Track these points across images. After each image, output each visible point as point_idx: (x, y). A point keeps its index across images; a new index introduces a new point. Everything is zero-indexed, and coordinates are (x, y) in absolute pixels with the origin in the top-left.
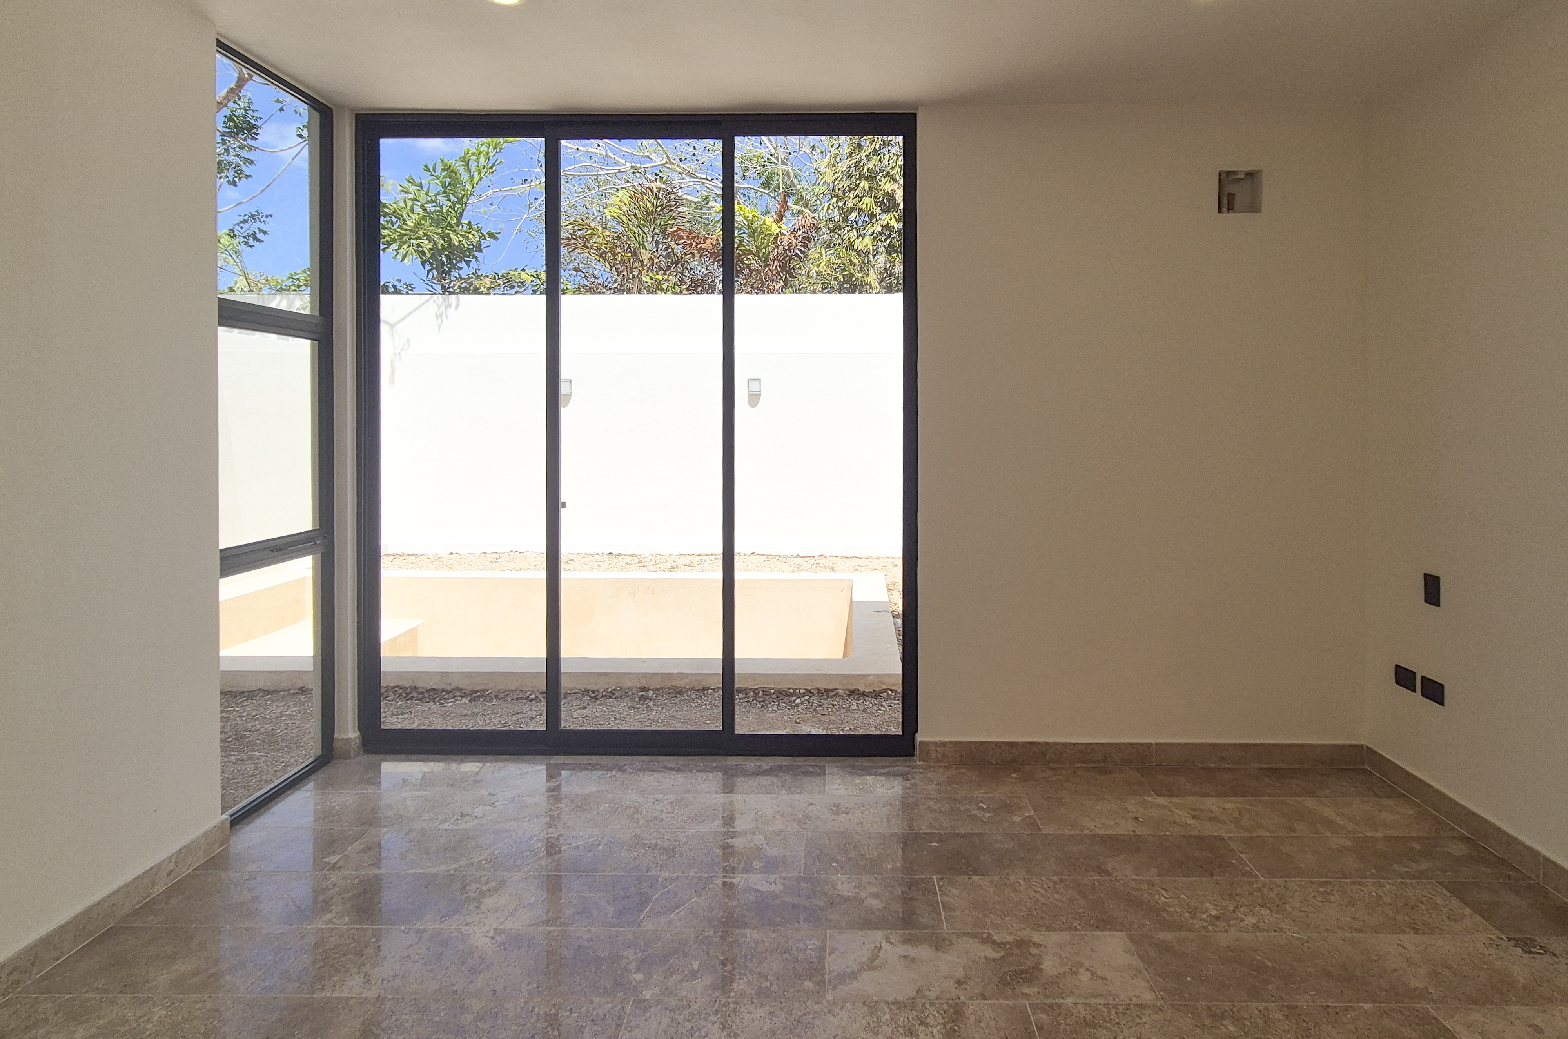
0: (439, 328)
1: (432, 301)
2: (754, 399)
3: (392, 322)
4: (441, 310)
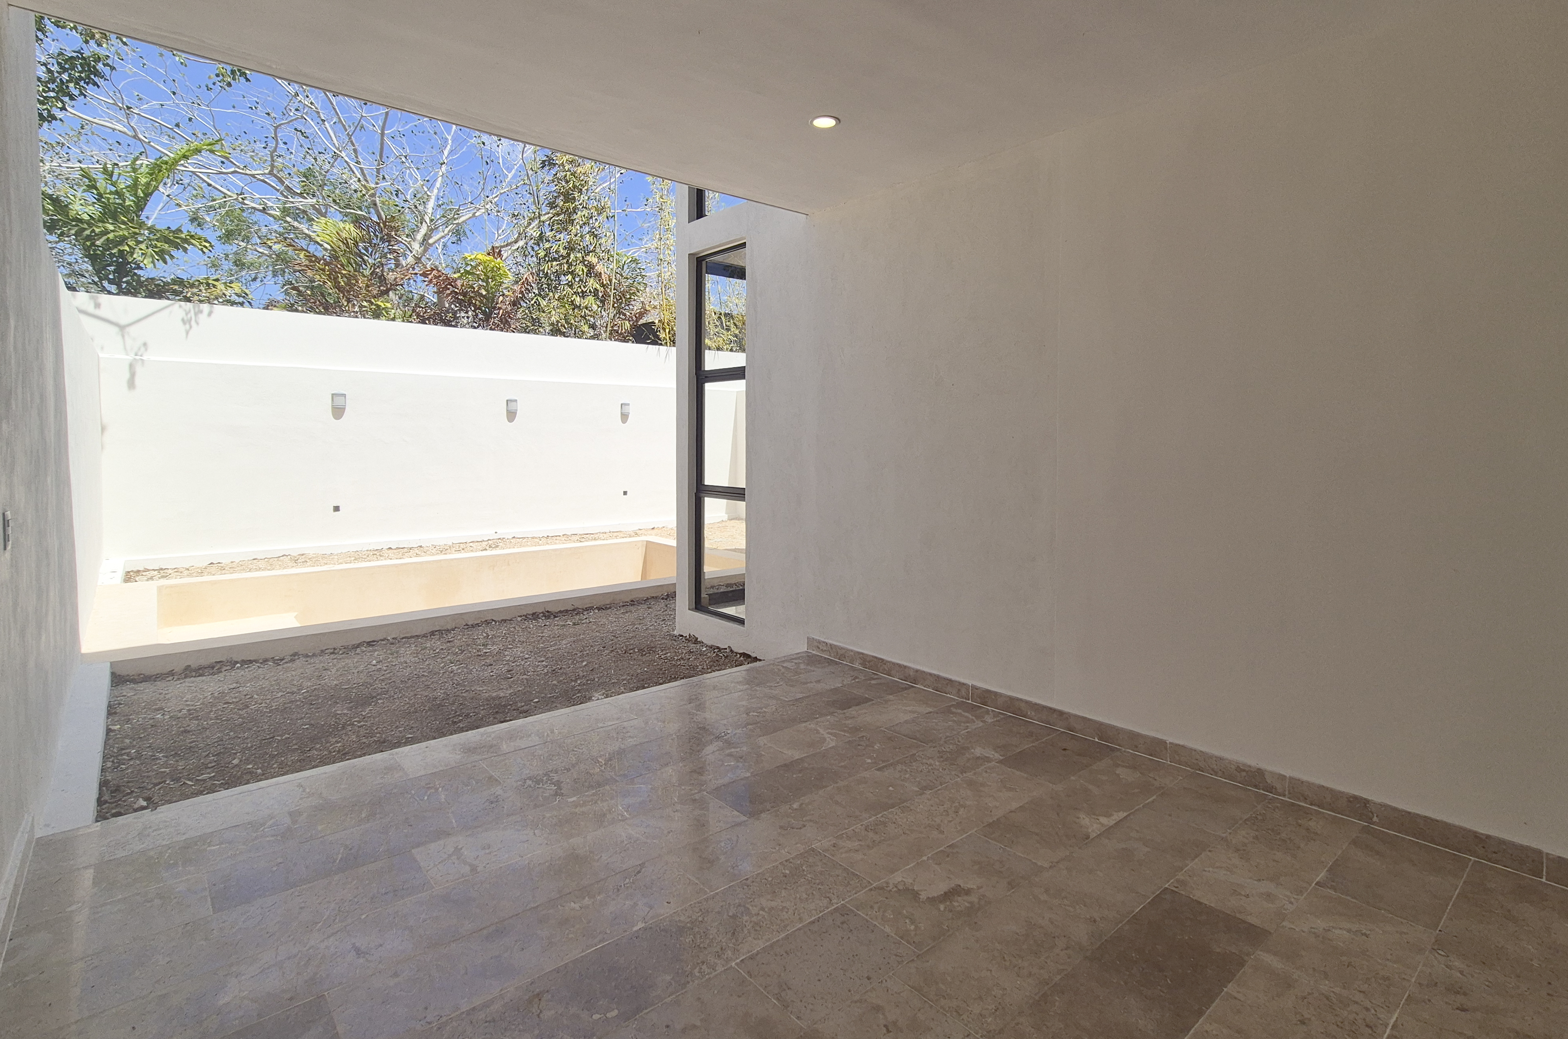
1: (177, 305)
2: (511, 415)
3: (123, 322)
4: (189, 316)
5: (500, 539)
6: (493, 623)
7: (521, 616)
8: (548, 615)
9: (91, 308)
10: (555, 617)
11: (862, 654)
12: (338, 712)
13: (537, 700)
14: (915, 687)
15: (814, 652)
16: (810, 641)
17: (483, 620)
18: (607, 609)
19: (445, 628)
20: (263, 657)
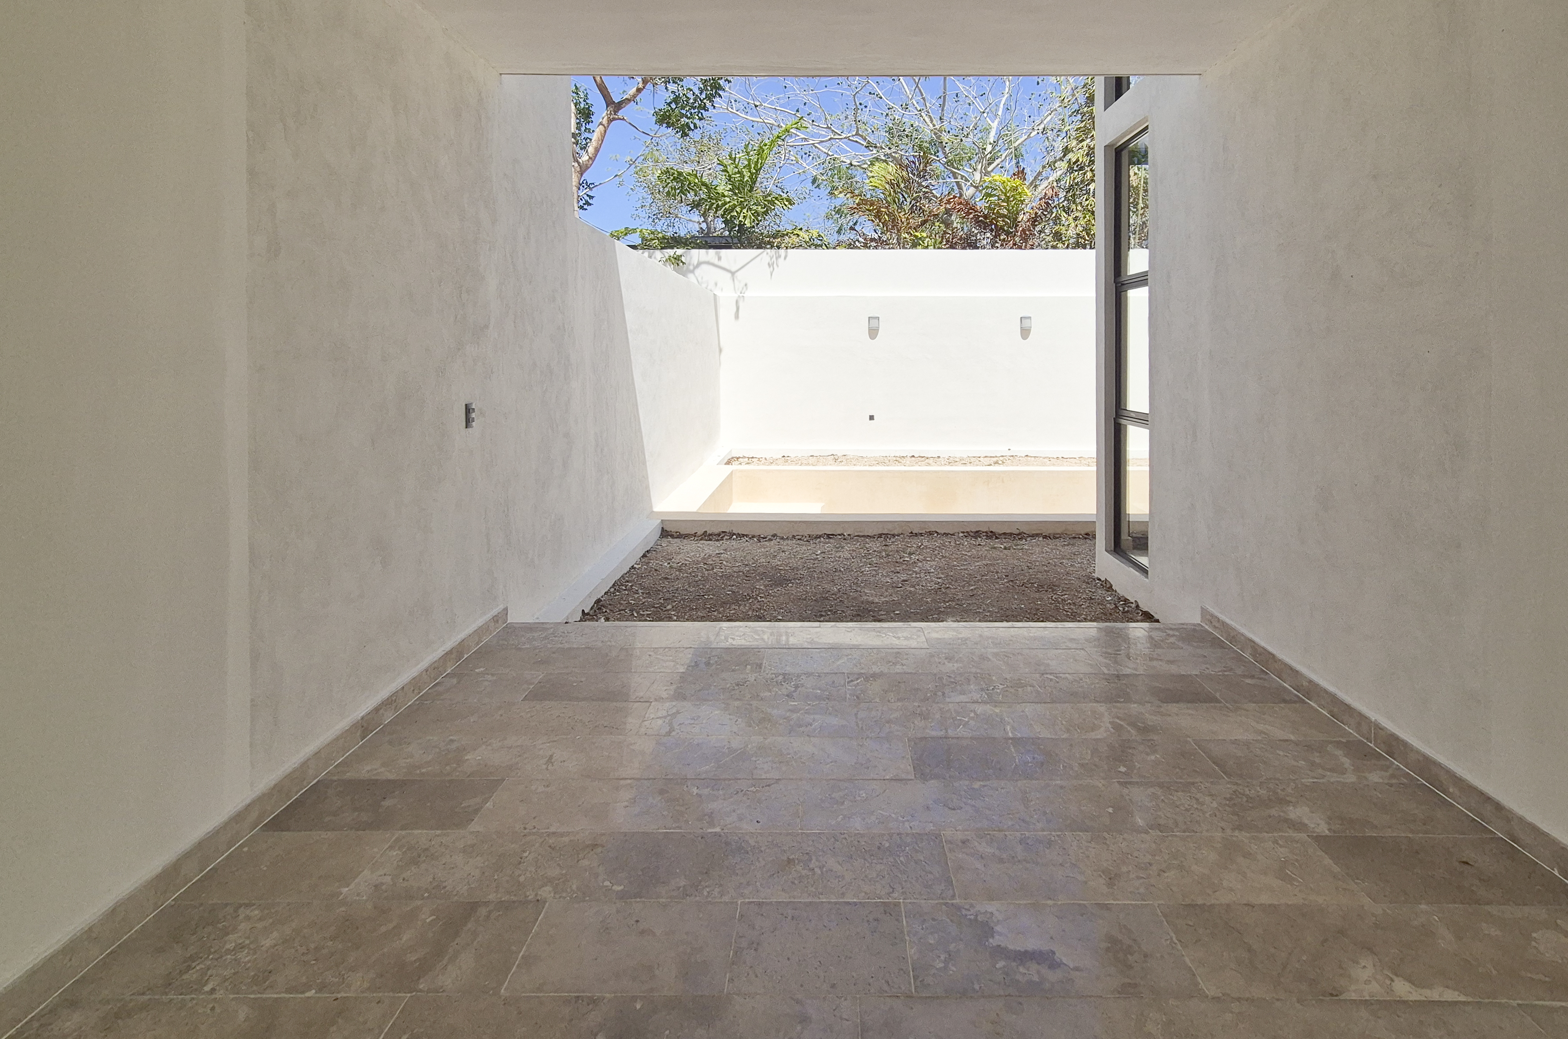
0: (771, 275)
1: (765, 253)
2: (1025, 333)
3: (733, 270)
4: (772, 261)
5: (1012, 456)
6: (936, 535)
7: (963, 532)
8: (991, 535)
9: (716, 261)
10: (997, 538)
11: (1254, 642)
12: (757, 587)
13: (898, 612)
14: (1306, 703)
15: (1207, 627)
16: (1204, 611)
17: (927, 531)
18: (1055, 538)
19: (892, 533)
20: (752, 534)
